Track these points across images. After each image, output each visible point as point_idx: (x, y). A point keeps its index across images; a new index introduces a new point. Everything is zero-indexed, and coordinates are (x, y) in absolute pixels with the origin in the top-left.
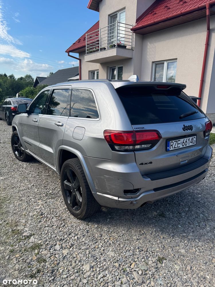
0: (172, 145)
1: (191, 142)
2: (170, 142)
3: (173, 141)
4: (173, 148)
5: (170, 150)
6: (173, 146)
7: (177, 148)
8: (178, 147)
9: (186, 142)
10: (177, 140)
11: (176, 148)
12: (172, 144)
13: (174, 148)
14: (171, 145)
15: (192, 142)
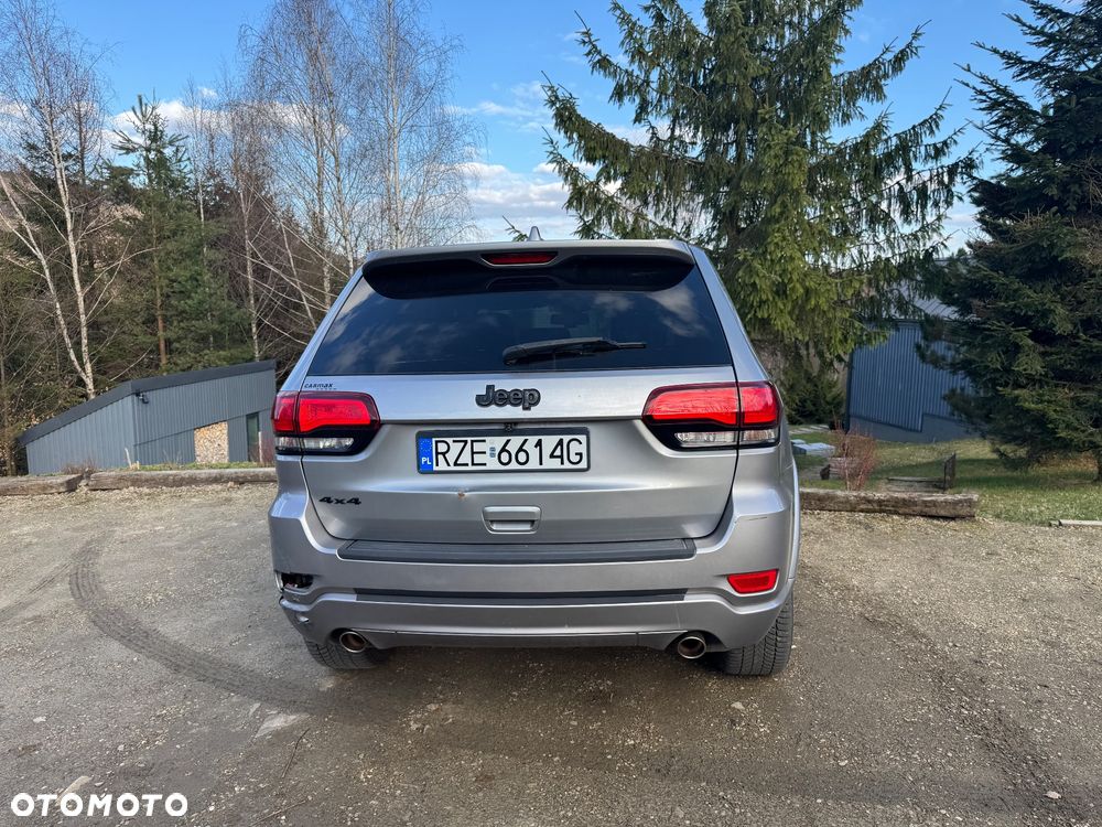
0: (444, 454)
1: (552, 456)
2: (434, 440)
3: (449, 440)
4: (452, 463)
5: (435, 468)
6: (451, 457)
7: (470, 468)
8: (473, 464)
9: (521, 449)
10: (469, 439)
11: (467, 465)
12: (442, 447)
13: (456, 464)
14: (437, 453)
15: (561, 457)
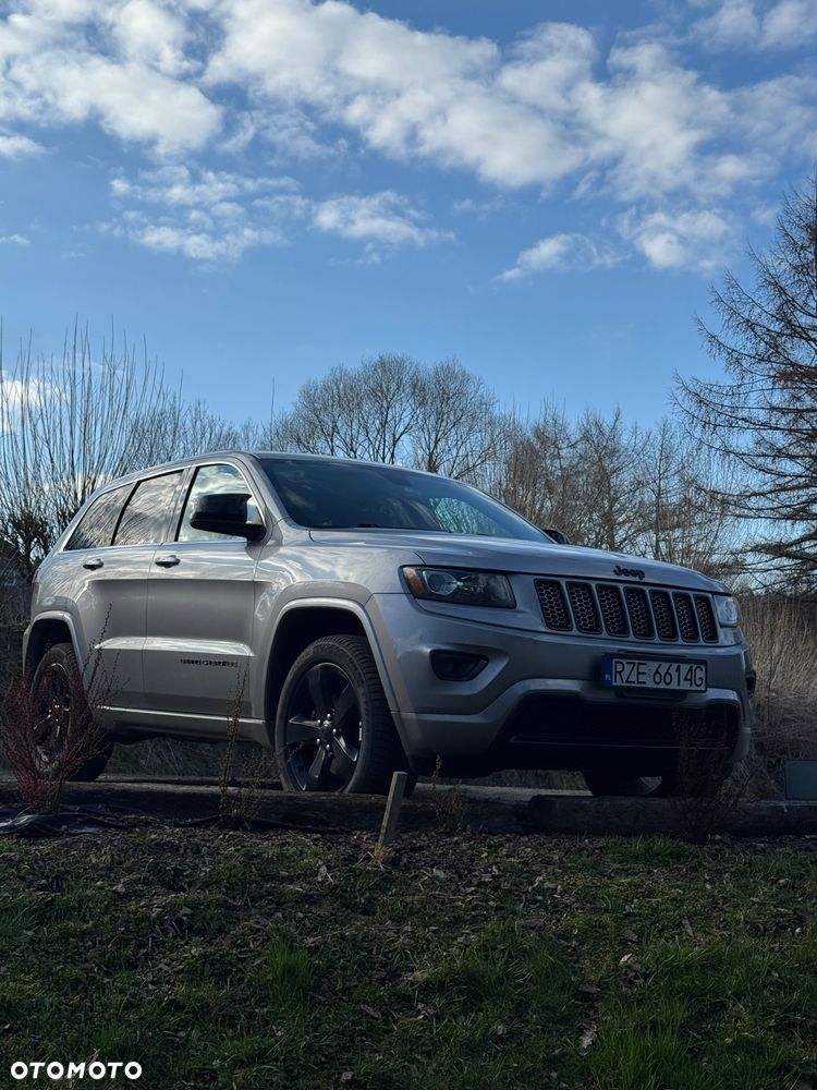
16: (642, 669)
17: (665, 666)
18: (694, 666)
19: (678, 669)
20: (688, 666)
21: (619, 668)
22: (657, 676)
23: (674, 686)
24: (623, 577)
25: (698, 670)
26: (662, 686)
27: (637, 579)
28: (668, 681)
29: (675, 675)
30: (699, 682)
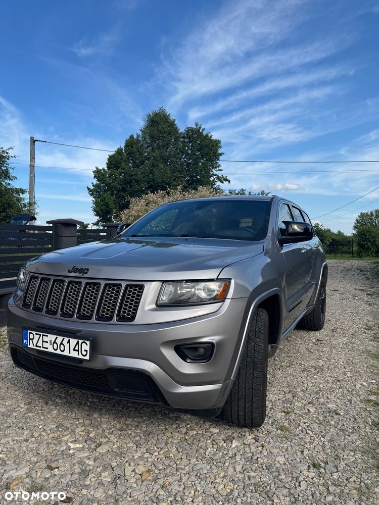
16: (45, 339)
17: (60, 339)
18: (81, 341)
19: (69, 342)
20: (76, 341)
21: (31, 336)
22: (55, 345)
23: (66, 353)
24: (72, 274)
25: (84, 344)
26: (58, 352)
27: (80, 275)
28: (62, 349)
29: (67, 346)
30: (84, 353)
